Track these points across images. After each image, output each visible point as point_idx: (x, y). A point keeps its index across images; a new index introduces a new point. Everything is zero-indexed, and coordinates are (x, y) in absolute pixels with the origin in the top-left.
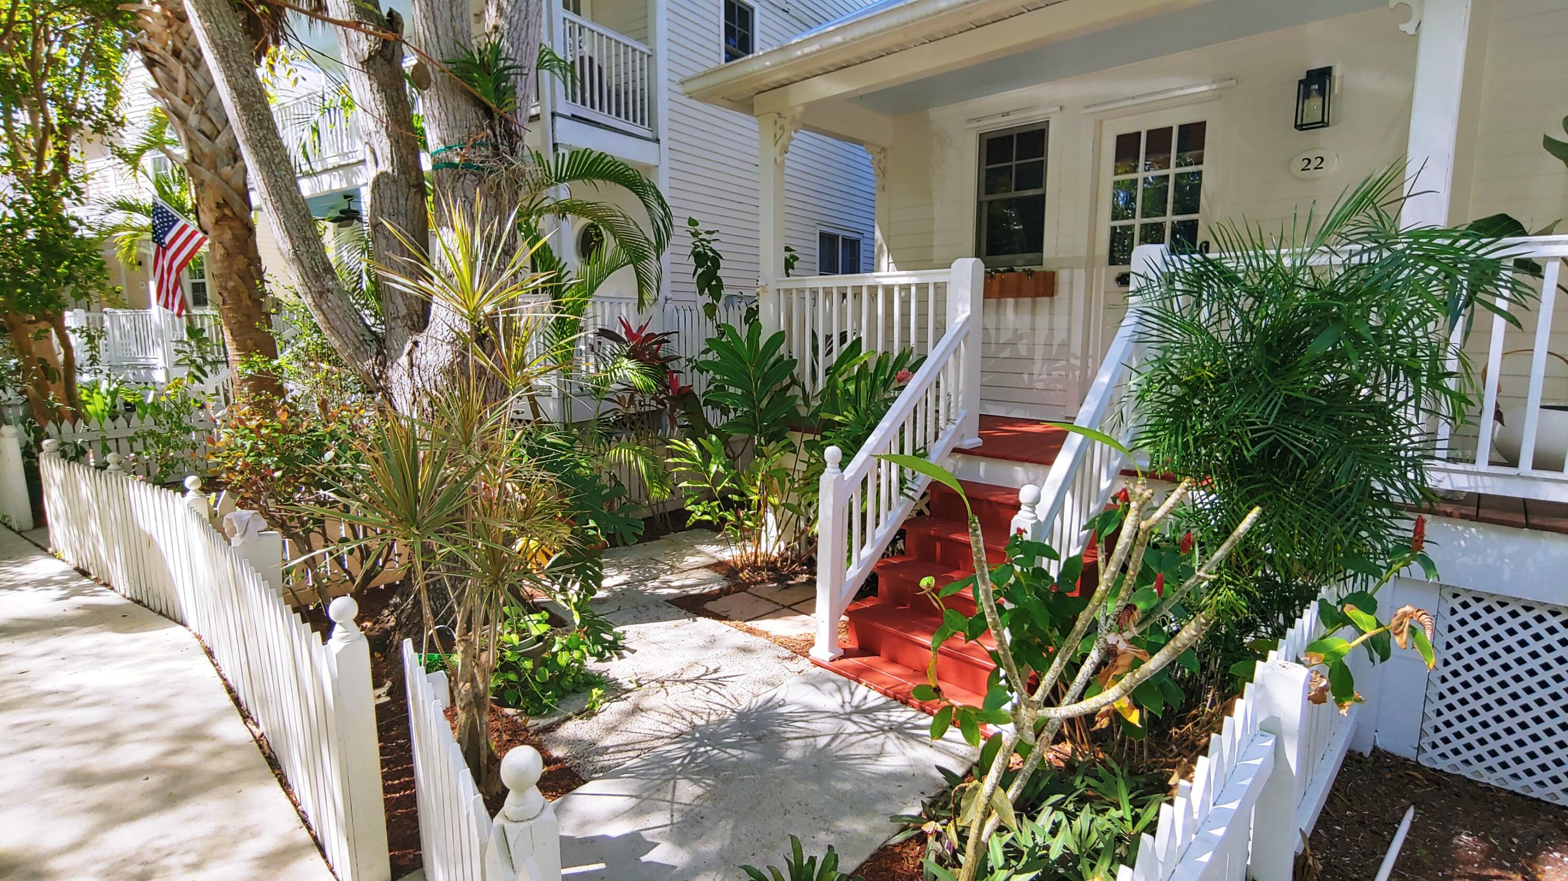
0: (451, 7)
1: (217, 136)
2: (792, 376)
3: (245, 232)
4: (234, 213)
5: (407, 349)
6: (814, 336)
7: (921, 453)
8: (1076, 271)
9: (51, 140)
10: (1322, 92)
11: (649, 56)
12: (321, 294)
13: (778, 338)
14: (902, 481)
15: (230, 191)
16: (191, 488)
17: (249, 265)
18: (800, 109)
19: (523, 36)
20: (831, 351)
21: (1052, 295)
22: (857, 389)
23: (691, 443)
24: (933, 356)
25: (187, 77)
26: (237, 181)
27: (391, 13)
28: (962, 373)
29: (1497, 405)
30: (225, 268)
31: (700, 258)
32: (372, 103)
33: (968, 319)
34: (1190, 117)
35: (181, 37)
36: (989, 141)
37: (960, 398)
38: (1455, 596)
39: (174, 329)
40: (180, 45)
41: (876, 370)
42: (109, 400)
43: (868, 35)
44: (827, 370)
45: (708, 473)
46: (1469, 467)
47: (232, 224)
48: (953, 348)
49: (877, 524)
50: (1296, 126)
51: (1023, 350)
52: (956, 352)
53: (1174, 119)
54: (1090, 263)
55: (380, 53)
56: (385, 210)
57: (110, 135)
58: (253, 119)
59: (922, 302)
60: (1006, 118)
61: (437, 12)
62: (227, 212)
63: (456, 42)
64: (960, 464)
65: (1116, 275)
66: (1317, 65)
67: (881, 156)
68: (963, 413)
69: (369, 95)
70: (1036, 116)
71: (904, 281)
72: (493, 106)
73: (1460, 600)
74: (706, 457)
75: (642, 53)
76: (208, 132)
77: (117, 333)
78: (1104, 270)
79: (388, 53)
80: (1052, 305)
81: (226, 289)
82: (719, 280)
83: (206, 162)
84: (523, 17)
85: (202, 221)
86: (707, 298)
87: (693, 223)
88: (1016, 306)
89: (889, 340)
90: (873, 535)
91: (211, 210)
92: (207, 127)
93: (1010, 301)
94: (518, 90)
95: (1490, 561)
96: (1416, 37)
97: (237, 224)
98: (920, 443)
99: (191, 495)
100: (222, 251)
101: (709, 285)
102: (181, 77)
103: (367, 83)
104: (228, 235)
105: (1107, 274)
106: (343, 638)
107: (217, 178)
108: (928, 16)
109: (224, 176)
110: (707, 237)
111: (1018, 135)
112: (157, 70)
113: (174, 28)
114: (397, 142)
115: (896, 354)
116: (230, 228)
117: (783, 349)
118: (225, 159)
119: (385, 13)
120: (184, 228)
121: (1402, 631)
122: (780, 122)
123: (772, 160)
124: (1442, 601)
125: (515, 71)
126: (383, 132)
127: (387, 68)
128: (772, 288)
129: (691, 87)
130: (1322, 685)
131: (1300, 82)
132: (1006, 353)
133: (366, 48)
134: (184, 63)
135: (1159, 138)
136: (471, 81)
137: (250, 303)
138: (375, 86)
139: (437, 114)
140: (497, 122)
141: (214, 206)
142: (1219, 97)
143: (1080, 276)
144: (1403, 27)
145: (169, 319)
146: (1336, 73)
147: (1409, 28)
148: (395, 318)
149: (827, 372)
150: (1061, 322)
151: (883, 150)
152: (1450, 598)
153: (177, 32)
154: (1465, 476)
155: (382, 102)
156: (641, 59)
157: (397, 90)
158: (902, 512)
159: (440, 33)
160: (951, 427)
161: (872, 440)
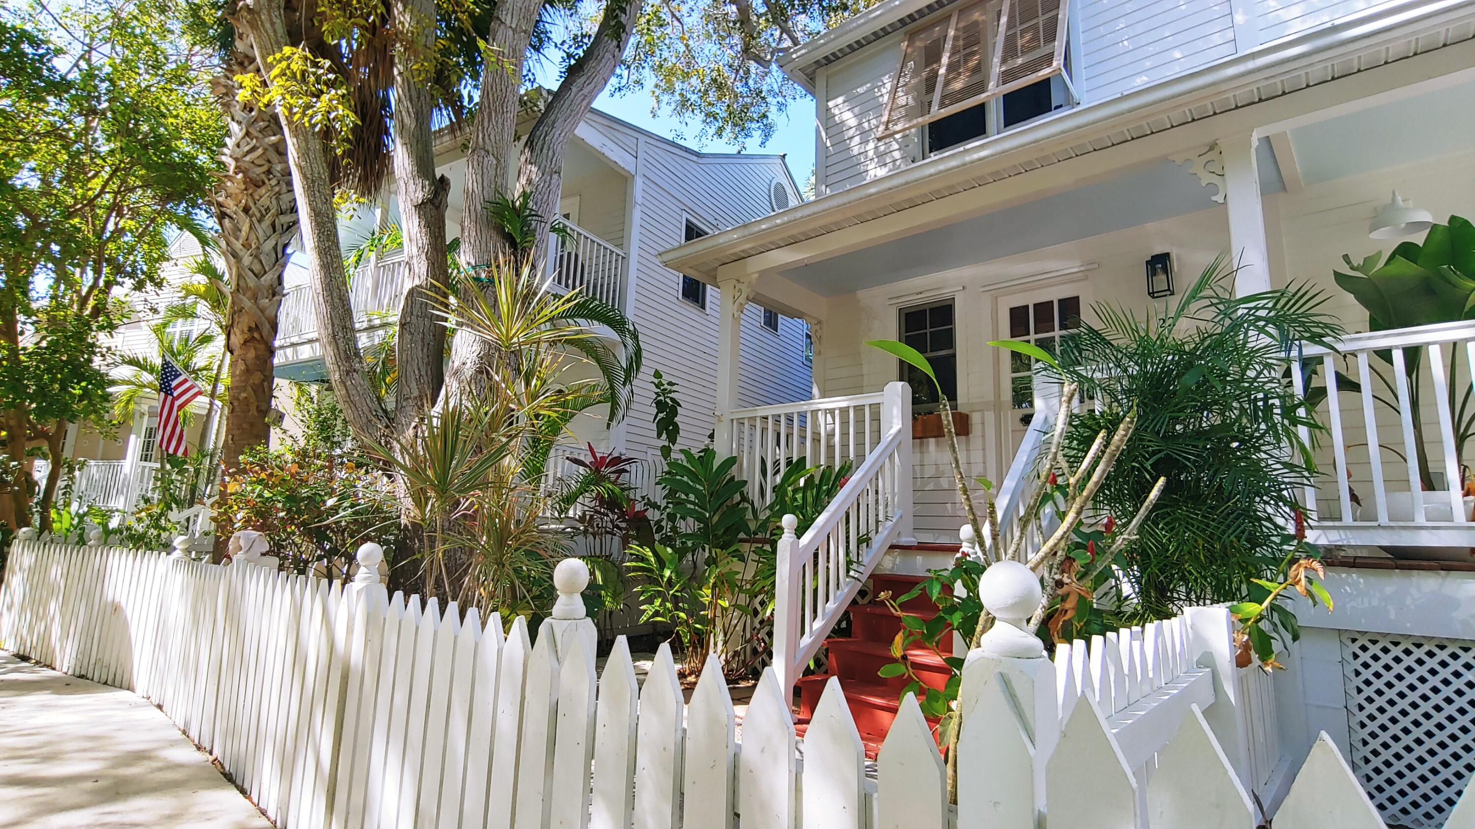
0: (497, 168)
1: (262, 276)
2: (742, 494)
3: (267, 353)
4: (262, 337)
5: (413, 424)
6: (763, 462)
7: (864, 540)
8: (986, 413)
9: (96, 292)
10: (1165, 270)
11: (623, 258)
12: (348, 373)
13: (731, 461)
14: (849, 563)
15: (263, 319)
16: (179, 547)
17: (264, 381)
18: (756, 275)
19: (545, 198)
20: (778, 471)
21: (968, 434)
22: (804, 498)
23: (648, 550)
24: (870, 459)
25: (251, 228)
26: (270, 312)
27: (442, 176)
28: (896, 482)
29: (1350, 489)
30: (241, 381)
31: (660, 406)
32: (419, 235)
33: (900, 431)
34: (1066, 292)
35: (254, 199)
36: (907, 314)
37: (896, 499)
38: (1354, 640)
39: (141, 481)
40: (251, 204)
41: (821, 480)
42: (76, 520)
43: (814, 213)
44: (774, 488)
45: (662, 576)
46: (1337, 524)
47: (258, 346)
48: (888, 452)
49: (827, 600)
50: (1149, 294)
51: (944, 483)
52: (891, 457)
53: (1055, 294)
54: (997, 406)
55: (430, 201)
56: (415, 313)
57: (146, 292)
58: (323, 233)
59: (860, 422)
60: (920, 296)
61: (485, 170)
62: (256, 335)
63: (496, 190)
64: (898, 560)
65: (1021, 416)
66: (1158, 250)
67: (818, 327)
68: (898, 513)
69: (416, 228)
70: (945, 293)
71: (844, 404)
72: (518, 240)
73: (1359, 643)
74: (662, 564)
75: (618, 255)
76: (256, 271)
77: (84, 482)
78: (1009, 412)
79: (437, 202)
80: (968, 443)
81: (238, 399)
82: (676, 426)
83: (249, 294)
84: (546, 186)
85: (231, 342)
86: (663, 441)
87: (657, 375)
88: (937, 444)
89: (831, 456)
90: (824, 609)
91: (243, 332)
92: (257, 267)
93: (932, 441)
94: (537, 233)
95: (1375, 602)
96: (1225, 203)
97: (262, 346)
98: (863, 531)
99: (177, 554)
100: (243, 367)
101: (667, 429)
102: (245, 228)
103: (416, 221)
104: (251, 354)
105: (1014, 415)
106: (366, 579)
107: (255, 307)
108: (861, 199)
109: (260, 306)
110: (669, 387)
111: (931, 310)
112: (226, 221)
113: (250, 191)
114: (433, 264)
115: (837, 469)
116: (255, 349)
117: (734, 470)
118: (266, 293)
119: (438, 176)
120: (186, 381)
121: (1300, 580)
122: (738, 286)
123: (731, 315)
124: (1344, 647)
125: (537, 218)
126: (424, 257)
127: (434, 213)
128: (726, 419)
129: (666, 258)
130: (1244, 640)
131: (1147, 262)
132: (931, 487)
133: (420, 196)
134: (251, 217)
135: (1043, 309)
136: (502, 217)
137: (256, 413)
138: (423, 223)
139: (472, 241)
140: (519, 251)
141: (246, 329)
142: (1086, 278)
143: (990, 416)
144: (1214, 198)
145: (139, 470)
146: (1174, 256)
147: (1219, 198)
148: (407, 398)
149: (774, 489)
150: (977, 456)
151: (819, 322)
152: (1349, 643)
153: (251, 195)
154: (1336, 532)
155: (426, 235)
156: (616, 260)
157: (439, 228)
158: (849, 592)
159: (485, 185)
160: (889, 523)
161: (821, 520)
